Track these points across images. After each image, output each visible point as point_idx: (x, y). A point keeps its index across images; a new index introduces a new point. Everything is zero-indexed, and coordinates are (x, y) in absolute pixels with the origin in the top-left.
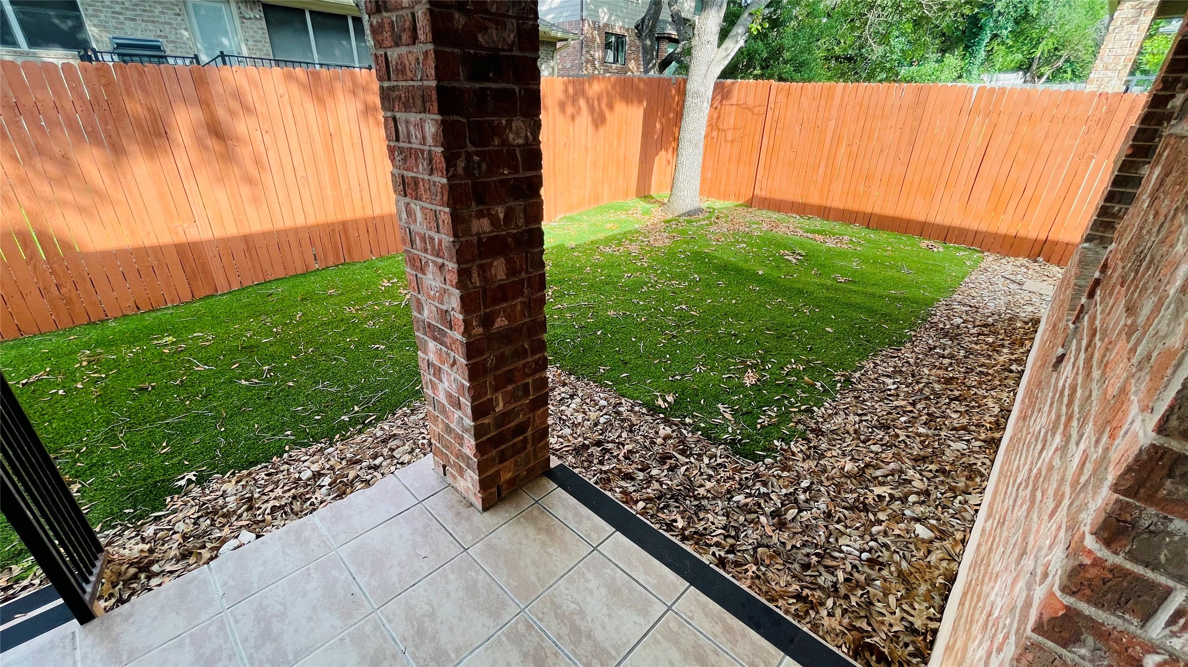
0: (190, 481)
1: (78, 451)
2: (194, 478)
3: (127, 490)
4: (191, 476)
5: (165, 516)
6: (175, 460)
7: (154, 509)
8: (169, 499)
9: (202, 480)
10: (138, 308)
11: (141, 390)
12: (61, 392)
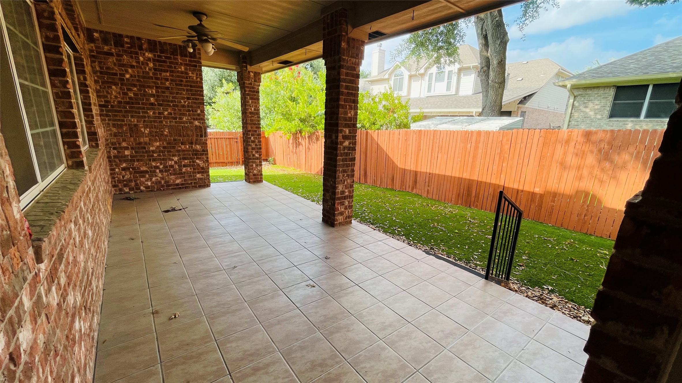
0: (548, 289)
1: (534, 261)
2: (550, 289)
3: (531, 277)
4: (550, 288)
5: (530, 289)
6: (552, 282)
7: (530, 286)
8: (537, 287)
9: (552, 291)
10: (610, 237)
11: (572, 259)
12: (550, 246)
